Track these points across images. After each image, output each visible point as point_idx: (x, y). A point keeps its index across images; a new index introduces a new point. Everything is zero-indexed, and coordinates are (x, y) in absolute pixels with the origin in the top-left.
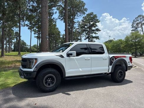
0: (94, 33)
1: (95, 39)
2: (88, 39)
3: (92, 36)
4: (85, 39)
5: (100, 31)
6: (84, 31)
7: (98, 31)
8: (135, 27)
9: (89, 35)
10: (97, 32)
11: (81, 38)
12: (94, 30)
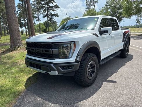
0: (52, 10)
1: (54, 17)
2: (47, 17)
3: (51, 13)
4: (44, 17)
5: (58, 7)
6: (42, 7)
7: (56, 7)
8: (88, 5)
9: (48, 12)
10: (55, 9)
11: (38, 16)
12: (52, 7)
